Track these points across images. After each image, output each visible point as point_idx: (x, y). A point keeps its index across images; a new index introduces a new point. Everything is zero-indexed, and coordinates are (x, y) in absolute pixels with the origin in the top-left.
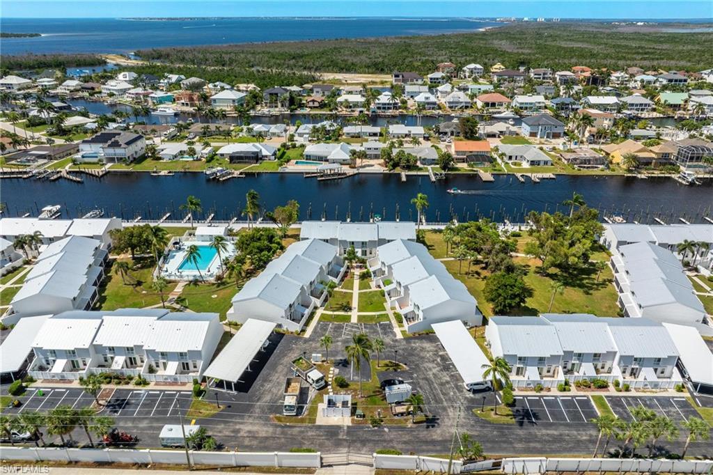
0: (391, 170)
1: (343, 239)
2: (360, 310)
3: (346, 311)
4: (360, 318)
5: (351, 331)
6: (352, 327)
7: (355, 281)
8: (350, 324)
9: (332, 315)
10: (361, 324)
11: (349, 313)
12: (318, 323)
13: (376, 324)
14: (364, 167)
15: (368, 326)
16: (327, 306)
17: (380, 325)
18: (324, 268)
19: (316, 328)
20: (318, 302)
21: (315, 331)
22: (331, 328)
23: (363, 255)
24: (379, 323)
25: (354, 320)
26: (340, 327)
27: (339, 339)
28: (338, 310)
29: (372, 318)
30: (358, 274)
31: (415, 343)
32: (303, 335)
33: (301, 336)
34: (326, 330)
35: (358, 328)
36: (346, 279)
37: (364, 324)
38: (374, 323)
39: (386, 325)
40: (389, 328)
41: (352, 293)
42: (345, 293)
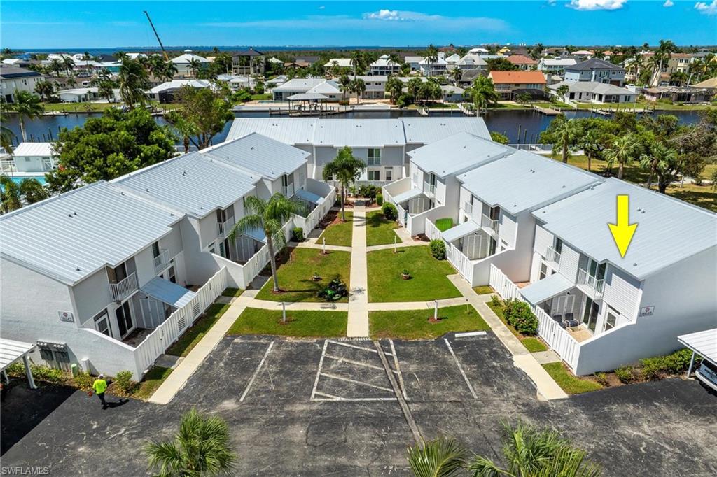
0: (401, 107)
1: (326, 143)
2: (373, 298)
3: (331, 300)
4: (379, 322)
5: (349, 371)
6: (353, 354)
7: (355, 229)
8: (342, 342)
9: (279, 313)
10: (385, 344)
11: (340, 307)
12: (227, 341)
13: (439, 342)
14: (362, 104)
15: (411, 349)
16: (270, 285)
17: (458, 345)
18: (269, 185)
19: (210, 361)
20: (240, 274)
21: (202, 377)
22: (272, 361)
23: (370, 178)
24: (451, 337)
25: (358, 327)
26: (306, 357)
27: (299, 407)
28: (301, 297)
29: (419, 319)
30: (364, 215)
31: (631, 421)
32: (148, 392)
33: (137, 395)
34: (247, 369)
35: (374, 357)
36: (331, 225)
37: (397, 343)
38: (431, 337)
39: (476, 342)
40: (495, 355)
41: (349, 253)
42: (327, 253)
